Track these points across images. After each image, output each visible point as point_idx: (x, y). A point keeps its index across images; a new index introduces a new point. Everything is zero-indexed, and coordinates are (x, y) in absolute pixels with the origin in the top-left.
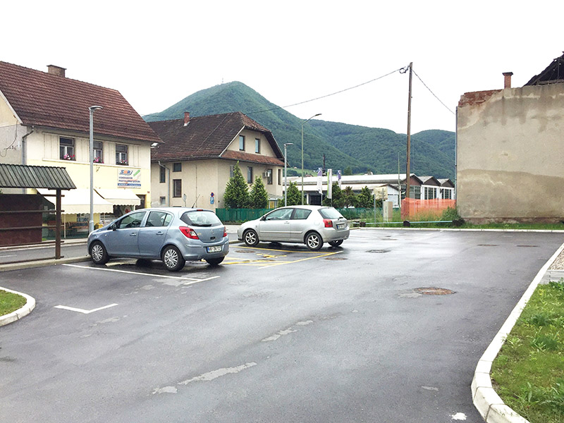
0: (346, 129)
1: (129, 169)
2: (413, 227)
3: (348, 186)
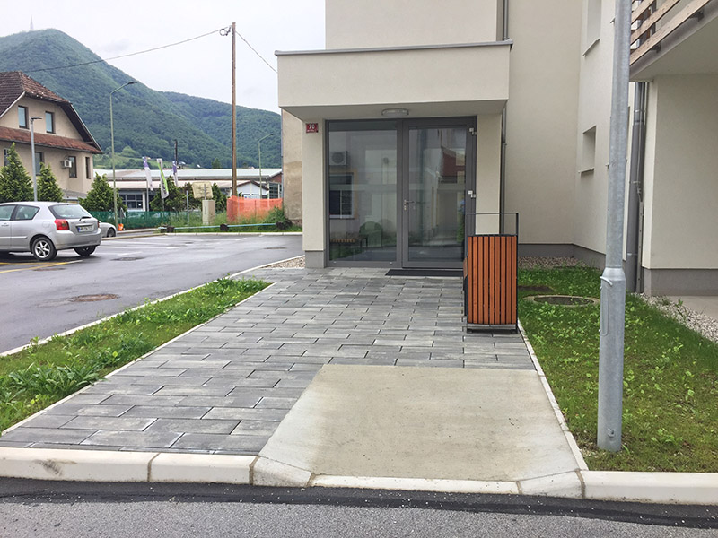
0: (218, 109)
2: (231, 231)
3: (187, 182)
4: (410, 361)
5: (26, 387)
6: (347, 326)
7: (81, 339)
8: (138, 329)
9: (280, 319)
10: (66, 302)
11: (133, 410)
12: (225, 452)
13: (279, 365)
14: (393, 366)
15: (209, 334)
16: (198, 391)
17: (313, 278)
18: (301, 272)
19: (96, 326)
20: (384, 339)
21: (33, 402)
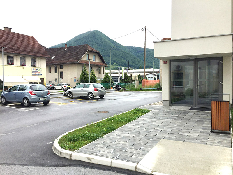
0: (142, 50)
1: (37, 68)
2: (143, 90)
4: (189, 141)
5: (85, 137)
6: (172, 127)
7: (98, 125)
8: (112, 123)
9: (152, 123)
10: (96, 113)
11: (109, 146)
12: (130, 161)
13: (149, 138)
14: (183, 142)
15: (131, 126)
16: (125, 143)
17: (165, 109)
18: (161, 107)
19: (102, 121)
20: (183, 132)
21: (86, 142)
